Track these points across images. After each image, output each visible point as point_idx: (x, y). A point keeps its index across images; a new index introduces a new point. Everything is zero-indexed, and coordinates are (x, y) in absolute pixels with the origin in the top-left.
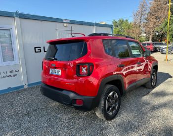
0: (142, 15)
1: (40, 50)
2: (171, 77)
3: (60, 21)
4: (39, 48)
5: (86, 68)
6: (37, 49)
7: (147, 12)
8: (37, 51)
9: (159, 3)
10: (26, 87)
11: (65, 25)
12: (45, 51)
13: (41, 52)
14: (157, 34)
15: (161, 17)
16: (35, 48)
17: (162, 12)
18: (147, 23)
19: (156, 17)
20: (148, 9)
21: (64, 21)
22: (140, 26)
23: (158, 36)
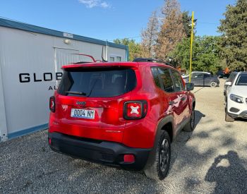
0: (152, 34)
1: (29, 78)
2: (204, 116)
3: (58, 34)
4: (27, 76)
5: (138, 107)
6: (23, 77)
7: (158, 31)
8: (23, 79)
9: (172, 22)
10: (4, 139)
11: (67, 41)
12: (35, 81)
13: (29, 81)
14: (170, 60)
15: (175, 39)
16: (20, 75)
17: (177, 34)
18: (158, 46)
19: (169, 38)
20: (159, 27)
21: (65, 35)
22: (150, 49)
23: (171, 63)
